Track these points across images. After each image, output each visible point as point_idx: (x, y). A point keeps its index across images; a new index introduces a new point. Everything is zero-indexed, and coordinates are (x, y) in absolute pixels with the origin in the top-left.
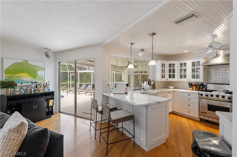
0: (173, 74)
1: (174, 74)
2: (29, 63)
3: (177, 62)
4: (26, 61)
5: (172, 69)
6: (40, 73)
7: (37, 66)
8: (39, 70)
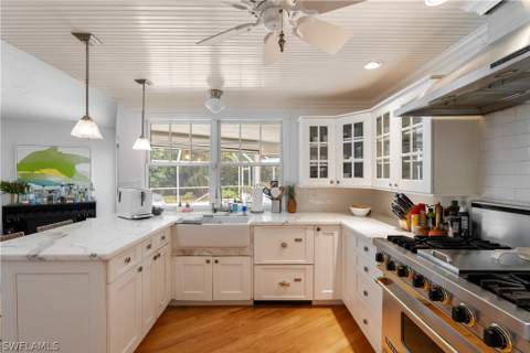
0: (356, 164)
1: (359, 160)
2: (59, 150)
3: (369, 114)
4: (54, 148)
5: (353, 141)
6: (80, 168)
7: (73, 156)
8: (79, 162)
